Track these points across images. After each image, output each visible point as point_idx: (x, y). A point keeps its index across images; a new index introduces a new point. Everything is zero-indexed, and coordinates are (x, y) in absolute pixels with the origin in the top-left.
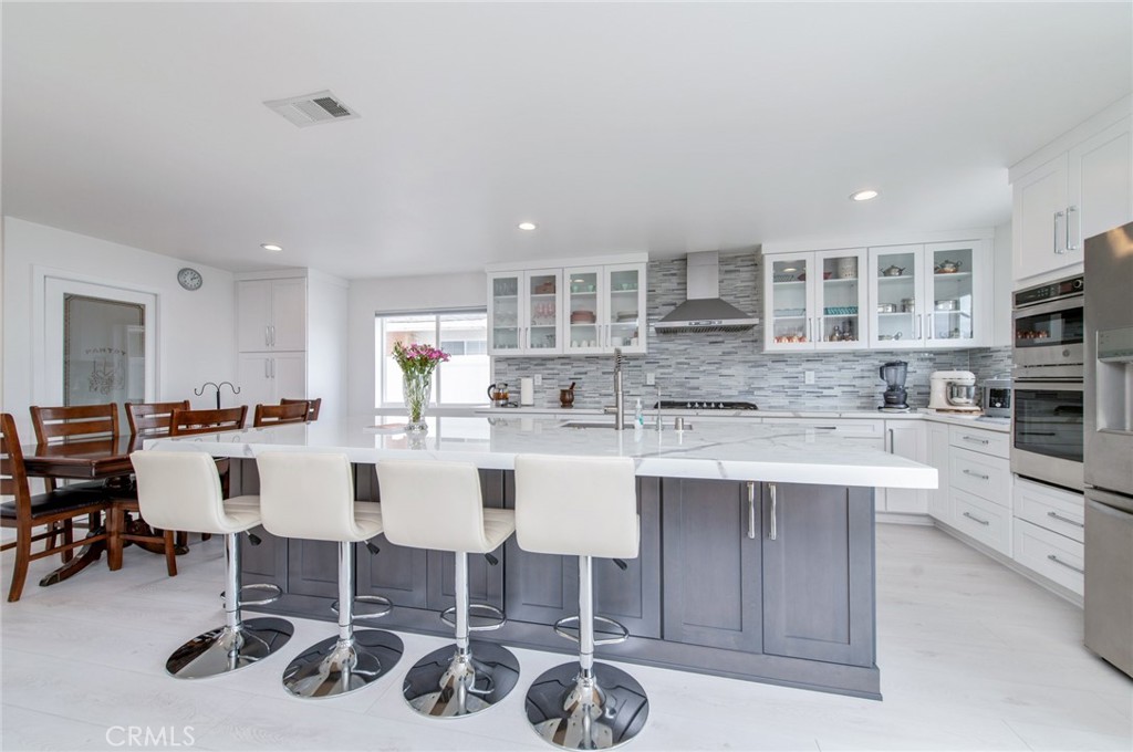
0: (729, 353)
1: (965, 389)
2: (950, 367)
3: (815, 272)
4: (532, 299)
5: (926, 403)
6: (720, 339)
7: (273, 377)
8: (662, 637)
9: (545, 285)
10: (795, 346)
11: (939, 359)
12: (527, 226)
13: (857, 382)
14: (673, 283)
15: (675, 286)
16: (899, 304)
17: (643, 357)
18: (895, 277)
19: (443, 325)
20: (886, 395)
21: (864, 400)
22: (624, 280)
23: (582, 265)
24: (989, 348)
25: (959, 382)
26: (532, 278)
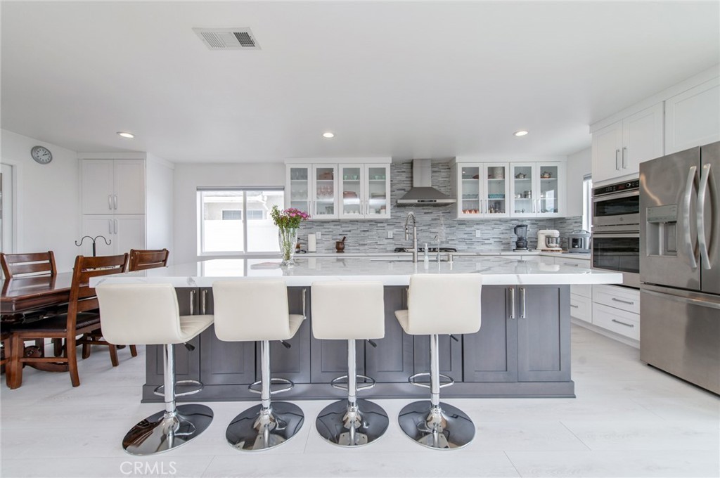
0: (435, 219)
1: (555, 239)
2: (545, 228)
3: (483, 174)
4: (318, 183)
5: (535, 248)
6: (430, 211)
7: (116, 233)
8: (463, 381)
9: (326, 174)
10: (473, 216)
11: (540, 223)
12: (328, 135)
13: (501, 236)
14: (404, 177)
15: (404, 179)
16: (523, 194)
17: (386, 221)
18: (522, 179)
19: (248, 199)
20: (517, 243)
21: (505, 246)
22: (377, 173)
23: (351, 163)
24: (564, 218)
25: (552, 235)
26: (317, 169)
